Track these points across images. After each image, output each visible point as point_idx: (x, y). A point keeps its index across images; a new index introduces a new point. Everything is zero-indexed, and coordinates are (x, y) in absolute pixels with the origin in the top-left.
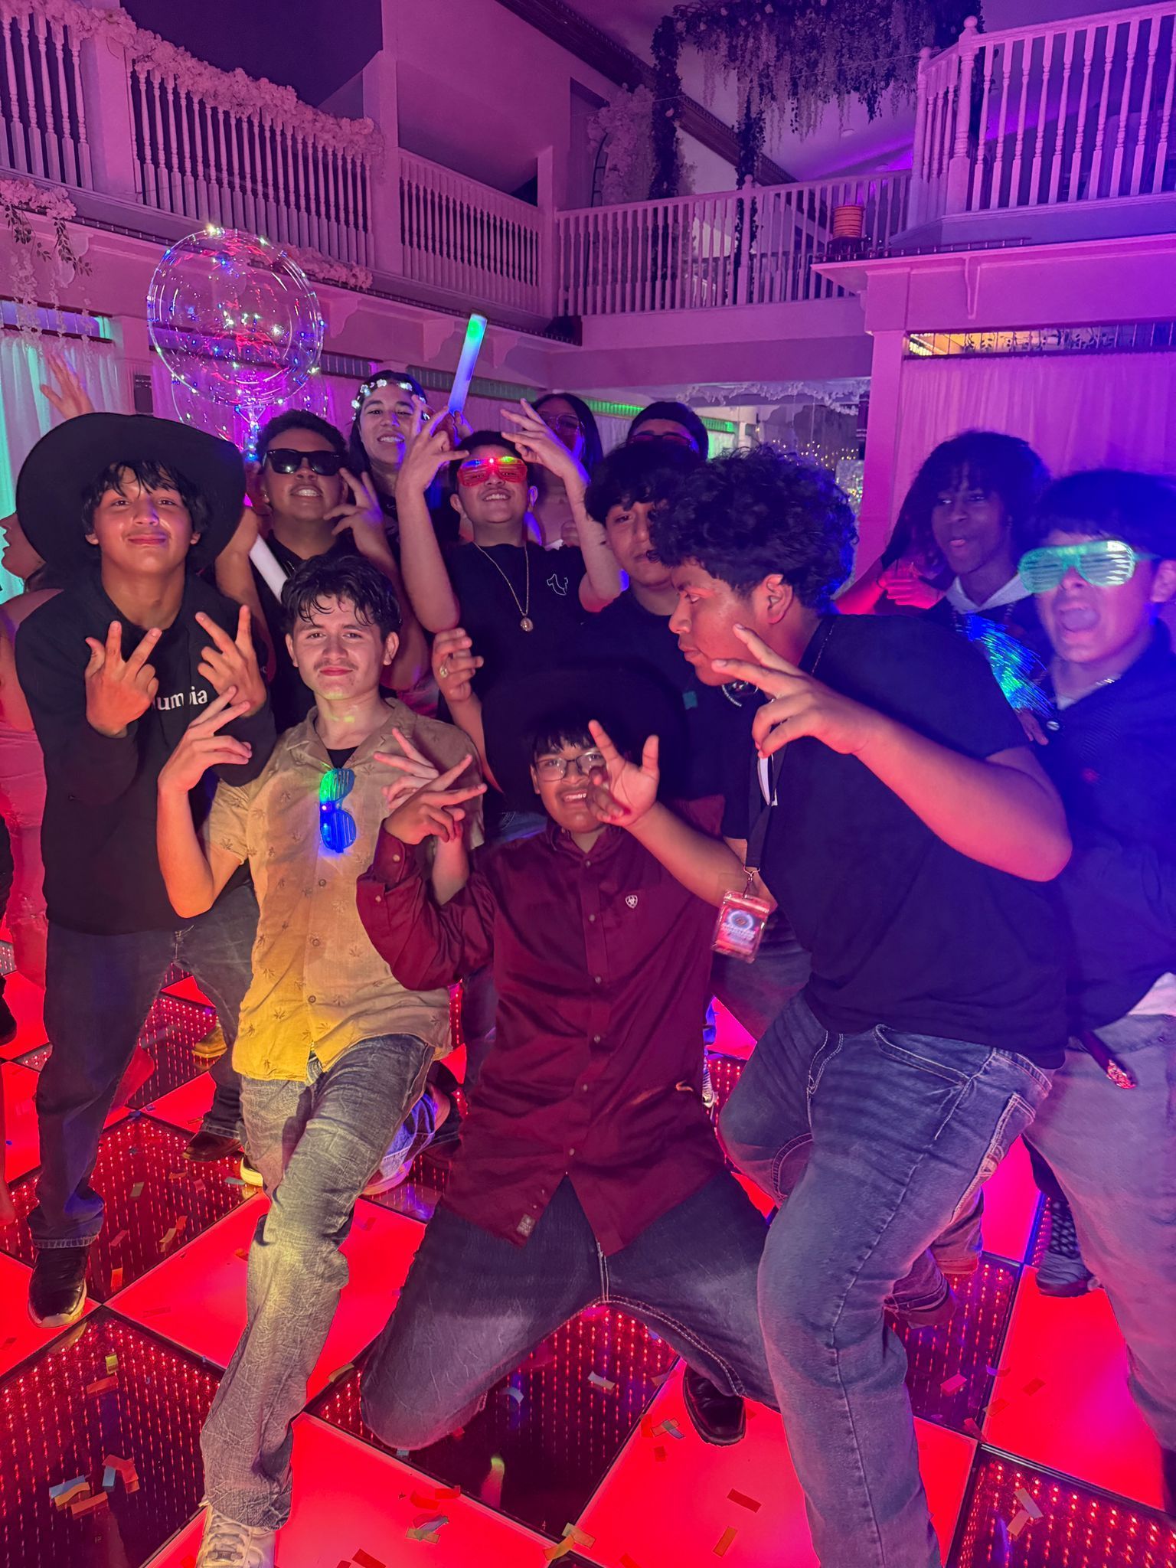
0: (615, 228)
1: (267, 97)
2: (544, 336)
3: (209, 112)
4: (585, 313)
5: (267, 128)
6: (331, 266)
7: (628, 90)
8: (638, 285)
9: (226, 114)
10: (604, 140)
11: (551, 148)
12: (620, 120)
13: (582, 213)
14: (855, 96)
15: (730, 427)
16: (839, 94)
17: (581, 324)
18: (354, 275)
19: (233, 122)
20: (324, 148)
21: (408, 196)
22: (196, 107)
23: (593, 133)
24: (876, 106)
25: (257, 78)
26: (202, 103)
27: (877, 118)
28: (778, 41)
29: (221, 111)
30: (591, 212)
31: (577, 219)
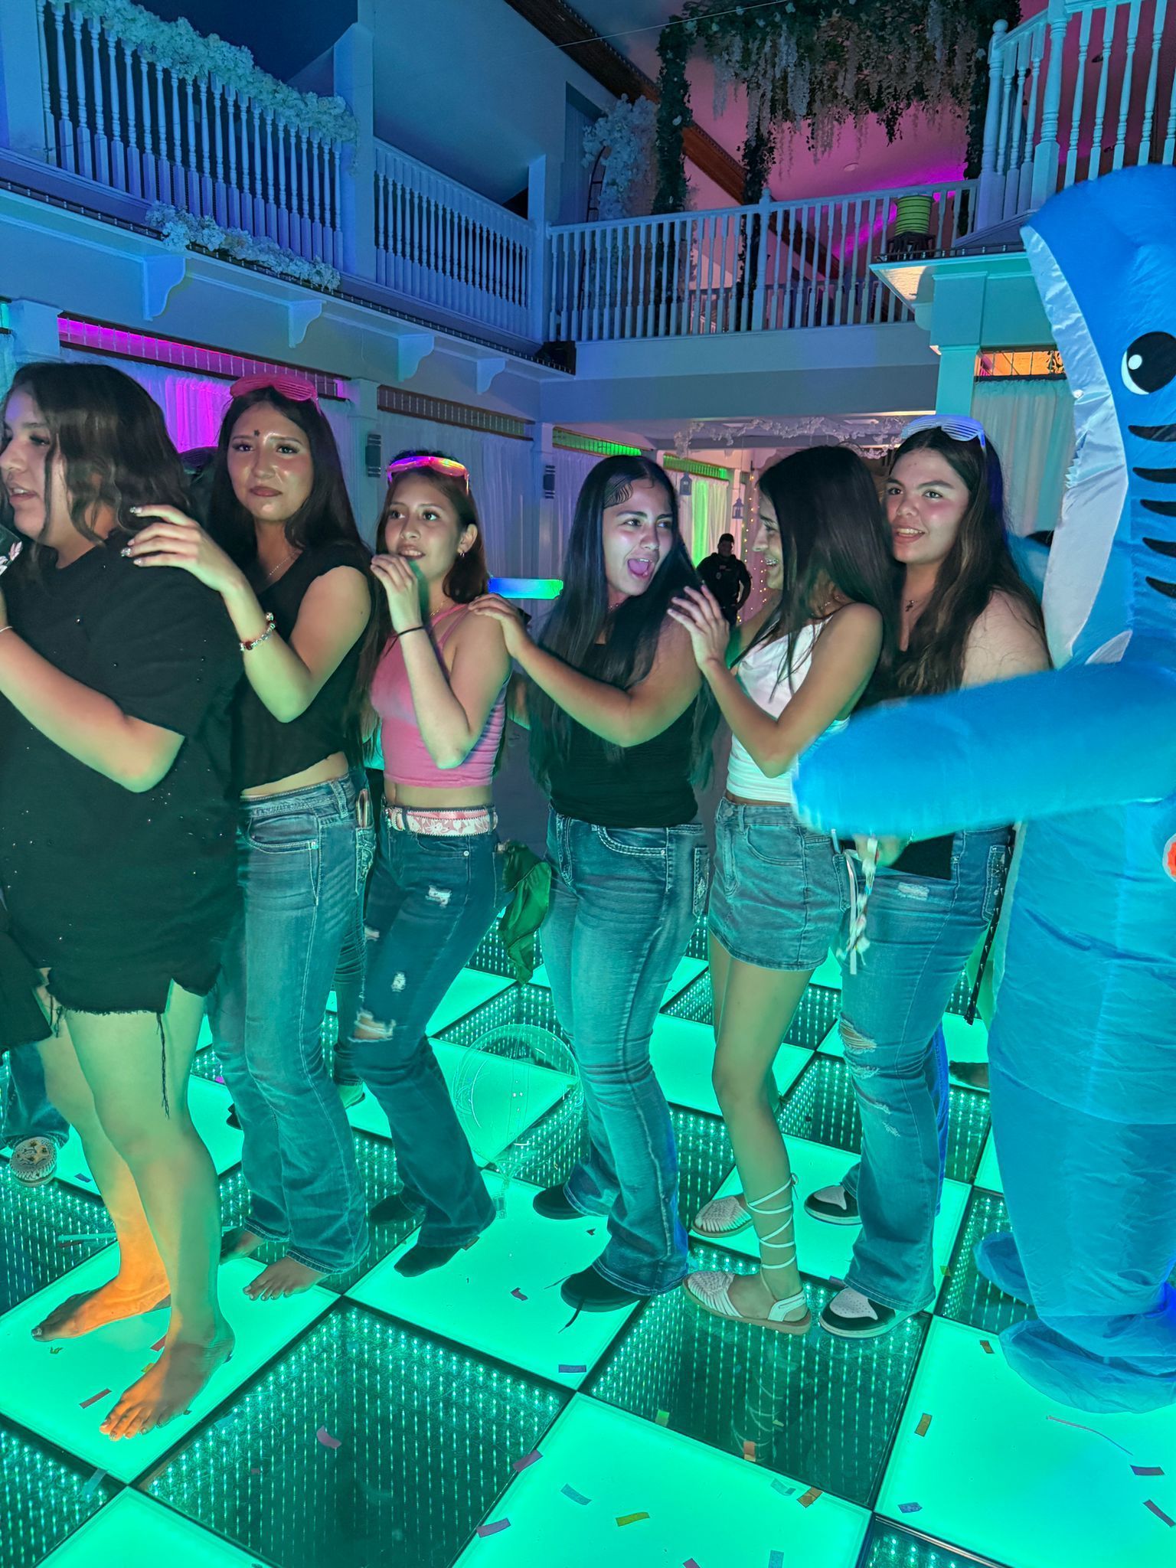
0: (614, 247)
1: (218, 56)
2: (535, 361)
3: (145, 68)
4: (579, 338)
5: (217, 96)
6: (292, 260)
7: (627, 102)
8: (640, 308)
9: (167, 73)
10: (603, 152)
11: (543, 158)
12: (620, 131)
13: (577, 229)
14: (873, 117)
15: (723, 474)
16: (856, 113)
17: (575, 350)
18: (319, 273)
19: (175, 84)
20: (286, 127)
21: (383, 193)
22: (129, 61)
23: (590, 146)
24: (896, 128)
25: (204, 35)
26: (135, 56)
27: (897, 141)
28: (798, 44)
29: (159, 68)
30: (588, 228)
31: (572, 235)
